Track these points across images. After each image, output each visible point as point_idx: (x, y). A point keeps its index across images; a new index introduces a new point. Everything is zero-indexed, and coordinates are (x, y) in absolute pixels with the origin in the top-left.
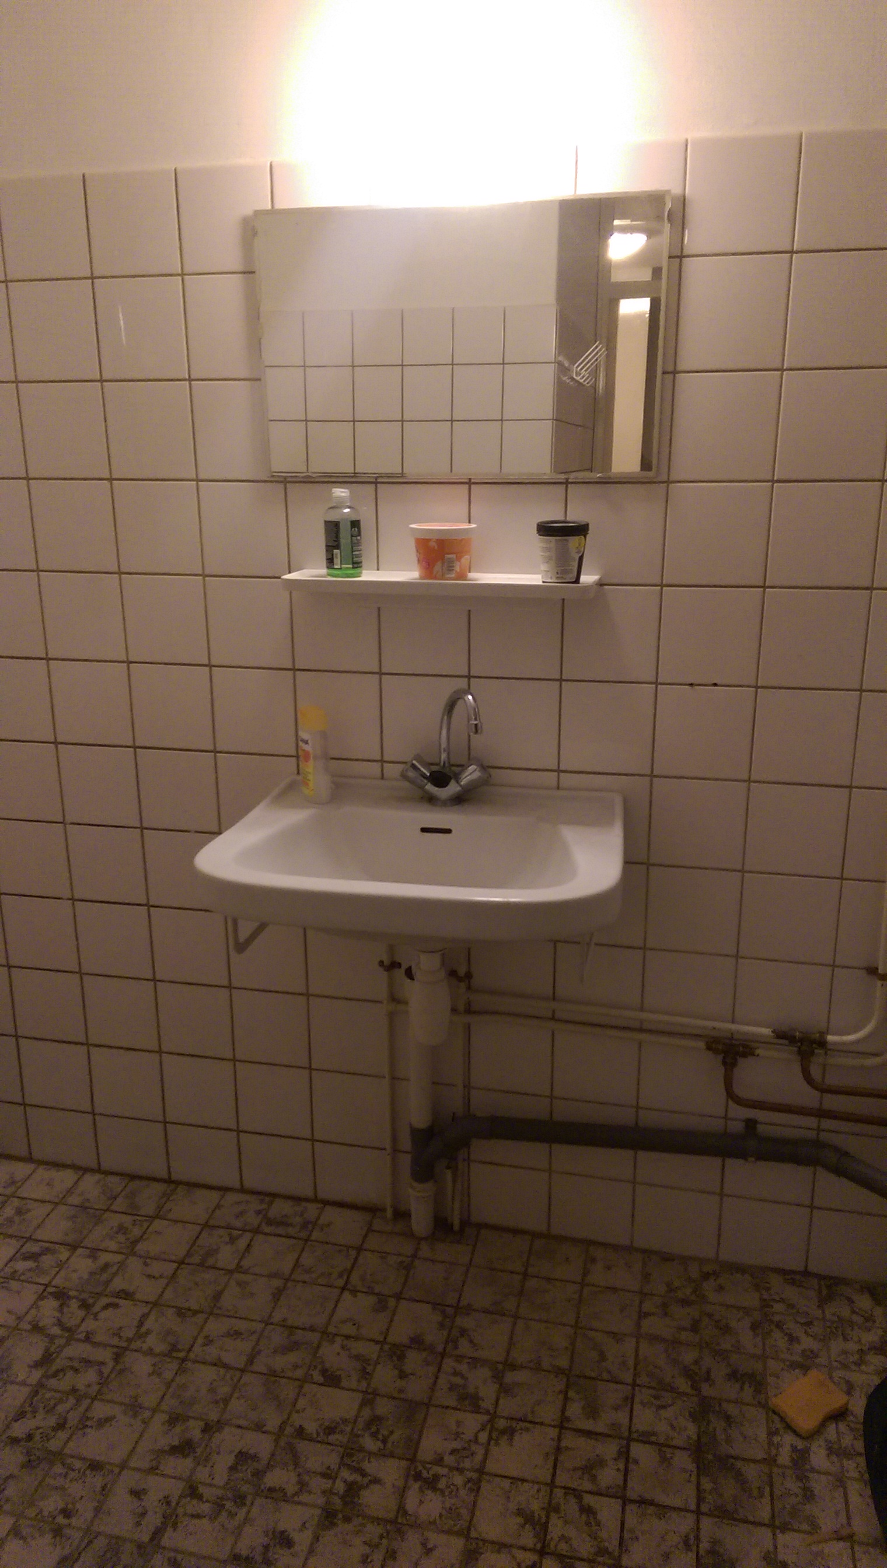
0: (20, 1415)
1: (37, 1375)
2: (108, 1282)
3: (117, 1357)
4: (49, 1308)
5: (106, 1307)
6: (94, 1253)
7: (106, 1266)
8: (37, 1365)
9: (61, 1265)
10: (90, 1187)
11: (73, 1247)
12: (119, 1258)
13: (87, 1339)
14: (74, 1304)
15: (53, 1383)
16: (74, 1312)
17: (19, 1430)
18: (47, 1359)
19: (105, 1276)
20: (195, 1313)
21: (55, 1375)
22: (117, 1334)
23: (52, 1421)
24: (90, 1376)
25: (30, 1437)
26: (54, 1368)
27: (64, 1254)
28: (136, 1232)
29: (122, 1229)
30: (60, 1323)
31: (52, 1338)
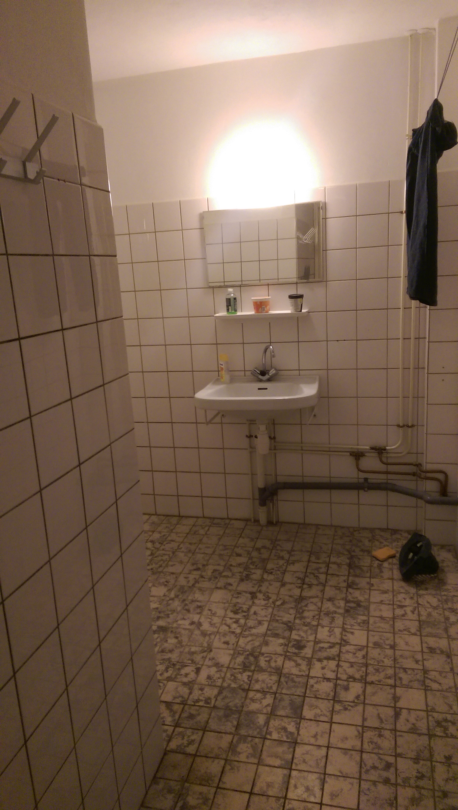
0: (148, 565)
1: (150, 558)
2: (166, 539)
3: (173, 553)
4: (149, 545)
5: (167, 543)
6: (160, 532)
7: (164, 536)
8: (150, 556)
9: (150, 536)
10: (154, 518)
11: (153, 532)
12: (168, 533)
13: (163, 550)
14: (157, 544)
15: (155, 559)
16: (157, 545)
17: (149, 567)
18: (152, 554)
19: (165, 537)
20: (195, 544)
21: (156, 557)
22: (172, 548)
23: (158, 566)
24: (166, 557)
25: (152, 569)
26: (155, 556)
27: (151, 533)
28: (172, 528)
29: (167, 527)
30: (154, 547)
31: (153, 550)
